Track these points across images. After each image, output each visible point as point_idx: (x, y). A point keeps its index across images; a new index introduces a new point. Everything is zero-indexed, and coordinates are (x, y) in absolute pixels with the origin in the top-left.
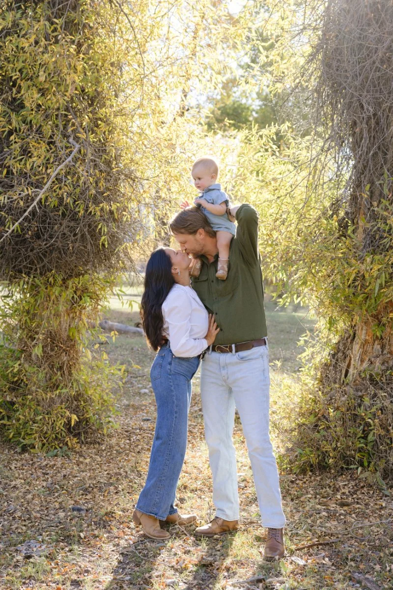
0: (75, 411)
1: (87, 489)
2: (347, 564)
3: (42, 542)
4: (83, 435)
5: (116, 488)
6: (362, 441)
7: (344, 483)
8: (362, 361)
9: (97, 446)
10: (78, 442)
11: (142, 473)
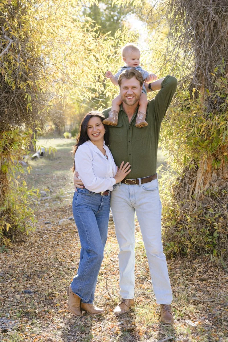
0: (8, 220)
1: (28, 276)
2: (222, 323)
3: (11, 318)
4: (14, 237)
5: (48, 275)
6: (210, 237)
7: (198, 265)
8: (204, 184)
9: (23, 243)
10: (11, 242)
11: (62, 263)
